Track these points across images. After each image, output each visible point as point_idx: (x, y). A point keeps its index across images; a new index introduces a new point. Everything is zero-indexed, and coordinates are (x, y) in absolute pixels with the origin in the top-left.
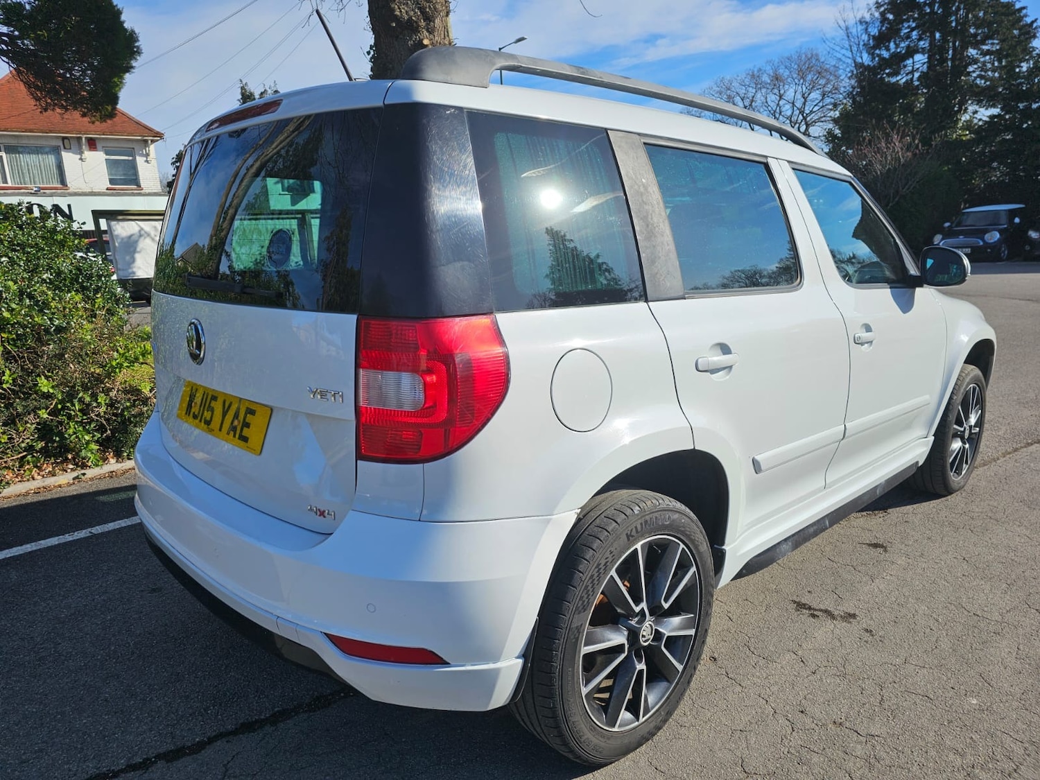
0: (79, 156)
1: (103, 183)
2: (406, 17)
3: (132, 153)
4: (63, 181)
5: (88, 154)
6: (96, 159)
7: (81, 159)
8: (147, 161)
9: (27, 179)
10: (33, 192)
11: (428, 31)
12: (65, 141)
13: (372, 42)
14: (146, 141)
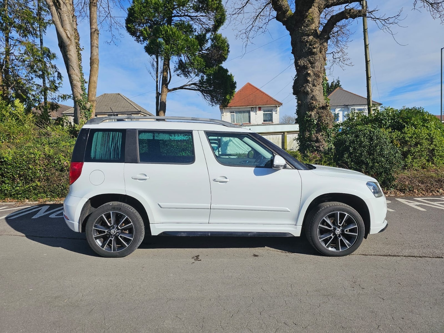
0: (255, 113)
1: (261, 121)
2: (303, 64)
3: (271, 111)
4: (250, 122)
5: (258, 112)
6: (260, 113)
7: (256, 114)
8: (276, 113)
9: (240, 121)
10: (240, 125)
11: (312, 68)
12: (252, 108)
13: (296, 73)
14: (277, 106)
